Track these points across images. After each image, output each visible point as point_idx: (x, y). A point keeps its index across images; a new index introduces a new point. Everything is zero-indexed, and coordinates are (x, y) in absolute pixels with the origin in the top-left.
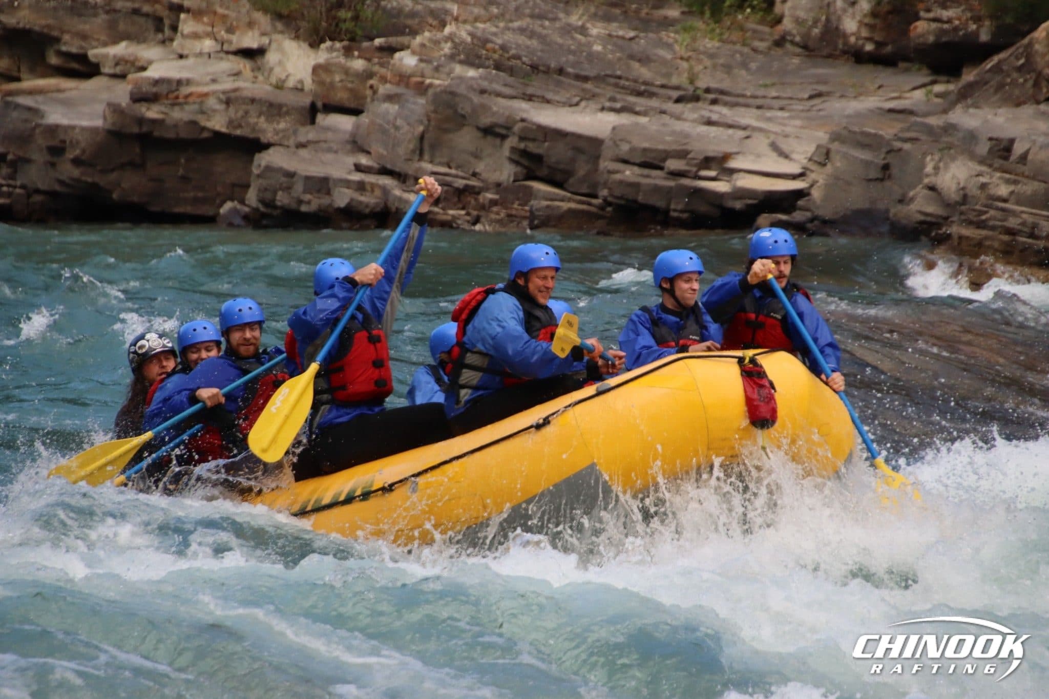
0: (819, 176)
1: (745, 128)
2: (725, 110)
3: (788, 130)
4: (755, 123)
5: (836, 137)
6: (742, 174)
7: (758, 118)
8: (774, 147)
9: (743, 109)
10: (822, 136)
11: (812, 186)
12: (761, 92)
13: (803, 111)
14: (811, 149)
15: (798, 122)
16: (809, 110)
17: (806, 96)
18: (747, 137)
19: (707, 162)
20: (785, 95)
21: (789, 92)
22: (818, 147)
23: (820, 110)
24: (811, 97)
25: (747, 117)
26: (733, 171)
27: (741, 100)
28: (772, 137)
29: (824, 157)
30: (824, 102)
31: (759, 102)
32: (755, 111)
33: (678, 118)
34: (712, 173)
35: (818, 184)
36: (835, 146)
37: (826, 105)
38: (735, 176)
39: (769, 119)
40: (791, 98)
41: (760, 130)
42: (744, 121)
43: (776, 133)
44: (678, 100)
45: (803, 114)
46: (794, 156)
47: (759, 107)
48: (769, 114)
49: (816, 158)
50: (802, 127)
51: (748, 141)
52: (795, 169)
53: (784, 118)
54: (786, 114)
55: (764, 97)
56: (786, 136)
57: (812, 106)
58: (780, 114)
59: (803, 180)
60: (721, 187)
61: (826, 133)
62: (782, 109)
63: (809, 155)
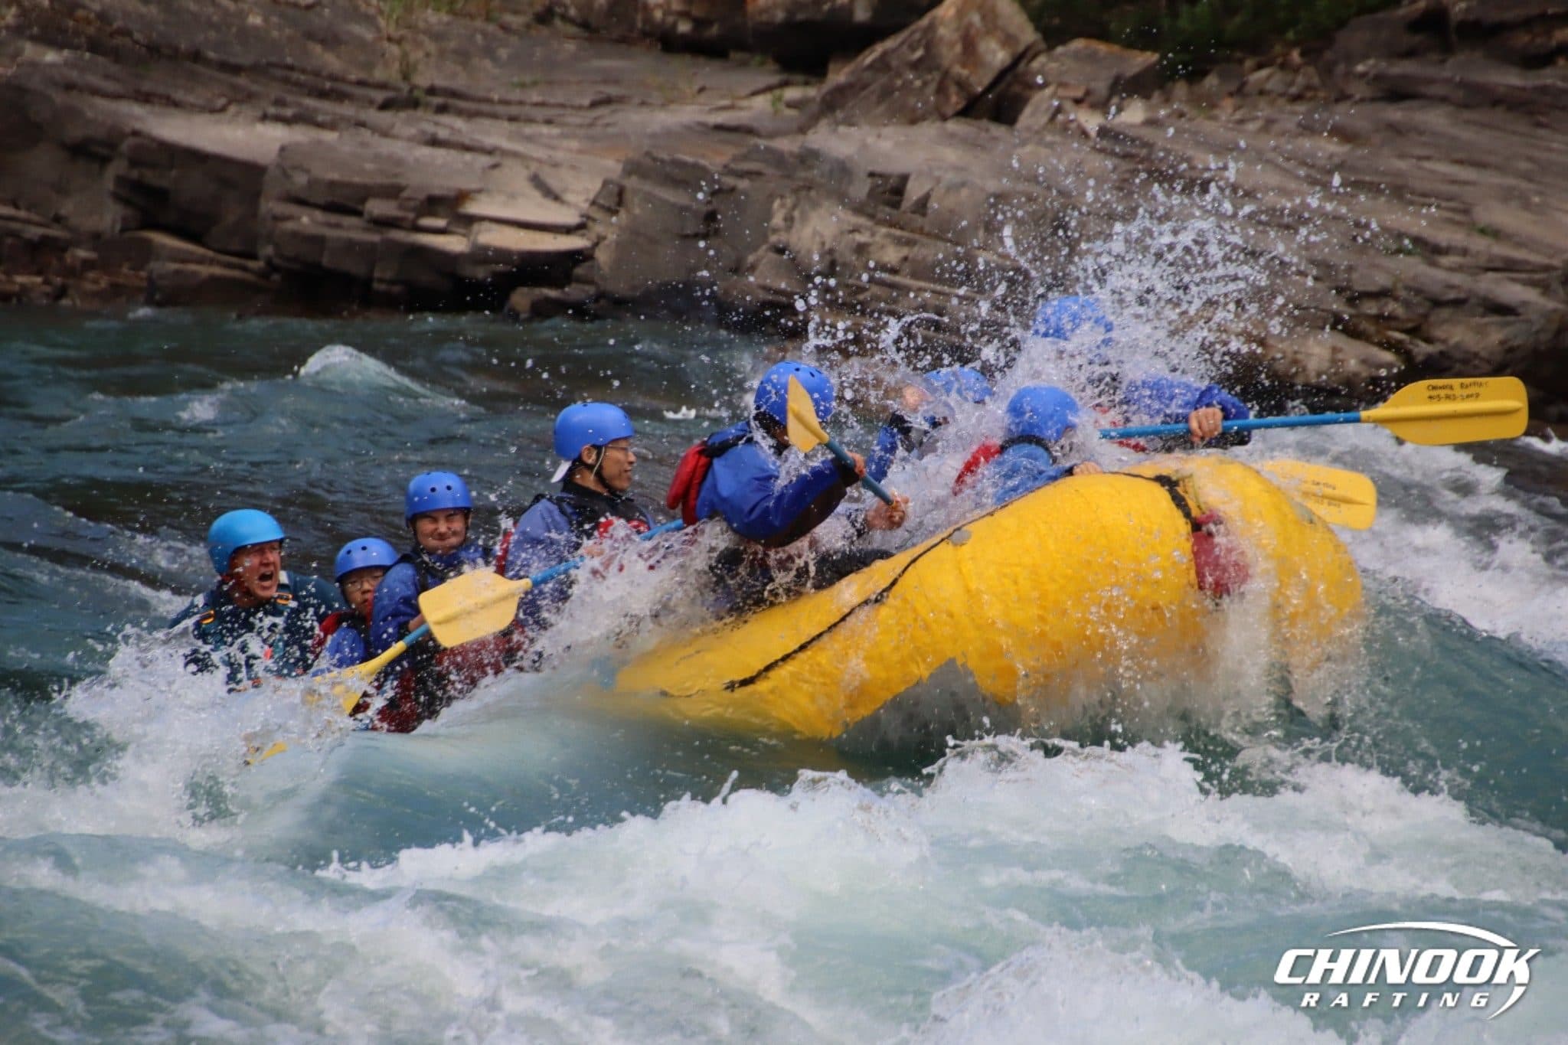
0: (610, 229)
1: (490, 152)
2: (459, 123)
3: (559, 155)
4: (506, 144)
5: (633, 168)
6: (486, 225)
7: (511, 137)
8: (537, 182)
9: (487, 123)
10: (612, 166)
11: (596, 245)
12: (516, 95)
13: (581, 126)
14: (595, 186)
15: (574, 144)
16: (591, 125)
17: (586, 102)
18: (495, 166)
19: (433, 204)
20: (552, 101)
21: (559, 96)
22: (605, 183)
23: (608, 125)
24: (594, 105)
25: (494, 134)
26: (471, 220)
27: (485, 107)
28: (534, 167)
29: (614, 199)
30: (614, 112)
31: (514, 110)
32: (506, 124)
33: (385, 134)
34: (441, 223)
35: (606, 242)
36: (632, 182)
37: (619, 117)
38: (476, 227)
39: (529, 139)
40: (562, 106)
41: (515, 155)
42: (490, 141)
43: (540, 161)
44: (385, 106)
45: (582, 132)
46: (569, 197)
47: (512, 119)
48: (528, 130)
49: (602, 201)
50: (580, 152)
51: (496, 173)
52: (570, 218)
53: (551, 137)
54: (555, 131)
55: (521, 103)
56: (556, 165)
57: (596, 119)
58: (545, 130)
59: (583, 235)
60: (454, 244)
61: (618, 161)
62: (549, 122)
63: (591, 196)
